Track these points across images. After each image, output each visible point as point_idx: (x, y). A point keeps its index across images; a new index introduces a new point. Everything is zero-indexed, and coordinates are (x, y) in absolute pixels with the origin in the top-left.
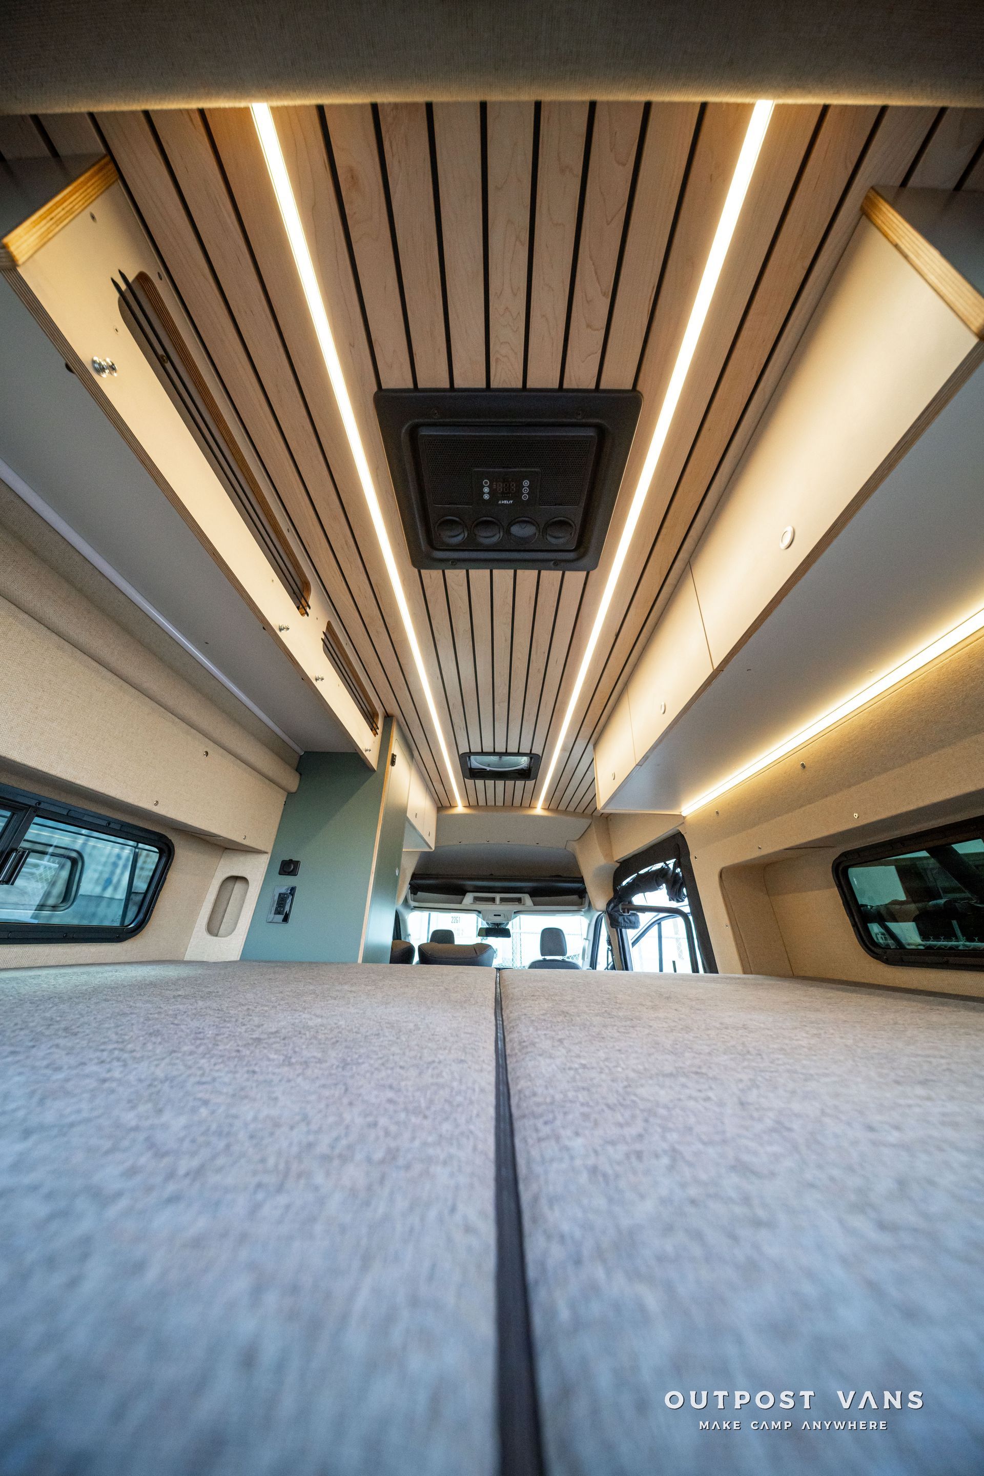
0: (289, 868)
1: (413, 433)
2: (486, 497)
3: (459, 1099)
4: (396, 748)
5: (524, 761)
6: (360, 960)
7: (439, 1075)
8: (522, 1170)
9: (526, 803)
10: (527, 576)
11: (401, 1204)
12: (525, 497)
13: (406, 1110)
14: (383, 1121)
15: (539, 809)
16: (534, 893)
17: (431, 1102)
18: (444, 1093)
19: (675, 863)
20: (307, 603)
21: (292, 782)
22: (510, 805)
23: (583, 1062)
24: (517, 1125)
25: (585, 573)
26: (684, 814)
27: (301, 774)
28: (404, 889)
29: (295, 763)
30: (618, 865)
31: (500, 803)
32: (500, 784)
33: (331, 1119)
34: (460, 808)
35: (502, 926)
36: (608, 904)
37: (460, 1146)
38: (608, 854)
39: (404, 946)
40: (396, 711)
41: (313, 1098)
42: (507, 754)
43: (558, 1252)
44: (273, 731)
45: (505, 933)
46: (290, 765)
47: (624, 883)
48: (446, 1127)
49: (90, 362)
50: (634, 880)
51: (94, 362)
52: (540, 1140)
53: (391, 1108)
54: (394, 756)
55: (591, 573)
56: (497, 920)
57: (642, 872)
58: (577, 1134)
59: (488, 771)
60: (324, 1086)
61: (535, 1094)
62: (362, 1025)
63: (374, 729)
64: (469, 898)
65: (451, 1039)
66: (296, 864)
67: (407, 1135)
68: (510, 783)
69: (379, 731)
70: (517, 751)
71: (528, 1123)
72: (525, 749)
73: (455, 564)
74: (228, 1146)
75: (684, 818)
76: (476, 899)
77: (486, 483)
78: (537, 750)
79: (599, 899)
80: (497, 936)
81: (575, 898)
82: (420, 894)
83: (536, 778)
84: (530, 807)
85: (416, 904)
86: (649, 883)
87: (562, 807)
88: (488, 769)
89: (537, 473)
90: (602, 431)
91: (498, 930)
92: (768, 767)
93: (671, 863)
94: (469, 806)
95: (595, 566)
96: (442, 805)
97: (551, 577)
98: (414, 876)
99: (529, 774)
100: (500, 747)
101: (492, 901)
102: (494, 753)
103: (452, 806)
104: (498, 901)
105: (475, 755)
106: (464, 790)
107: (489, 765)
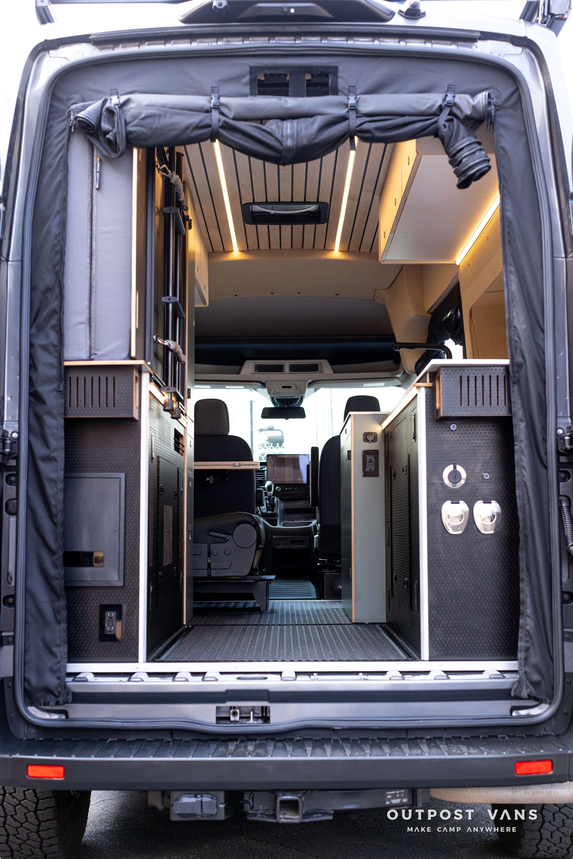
5: (312, 208)
9: (319, 244)
15: (336, 252)
22: (300, 248)
26: (455, 264)
30: (430, 316)
31: (287, 244)
32: (286, 229)
34: (237, 253)
35: (295, 405)
38: (420, 306)
42: (292, 202)
45: (300, 413)
56: (287, 394)
59: (272, 215)
64: (249, 367)
68: (298, 228)
70: (303, 200)
72: (312, 197)
75: (458, 267)
76: (259, 369)
78: (325, 198)
80: (287, 418)
81: (389, 363)
83: (326, 220)
84: (327, 247)
87: (364, 250)
88: (272, 212)
91: (289, 410)
94: (246, 250)
96: (216, 250)
99: (319, 218)
100: (286, 197)
101: (280, 369)
102: (279, 202)
103: (226, 250)
104: (287, 369)
105: (259, 204)
106: (243, 237)
107: (273, 209)
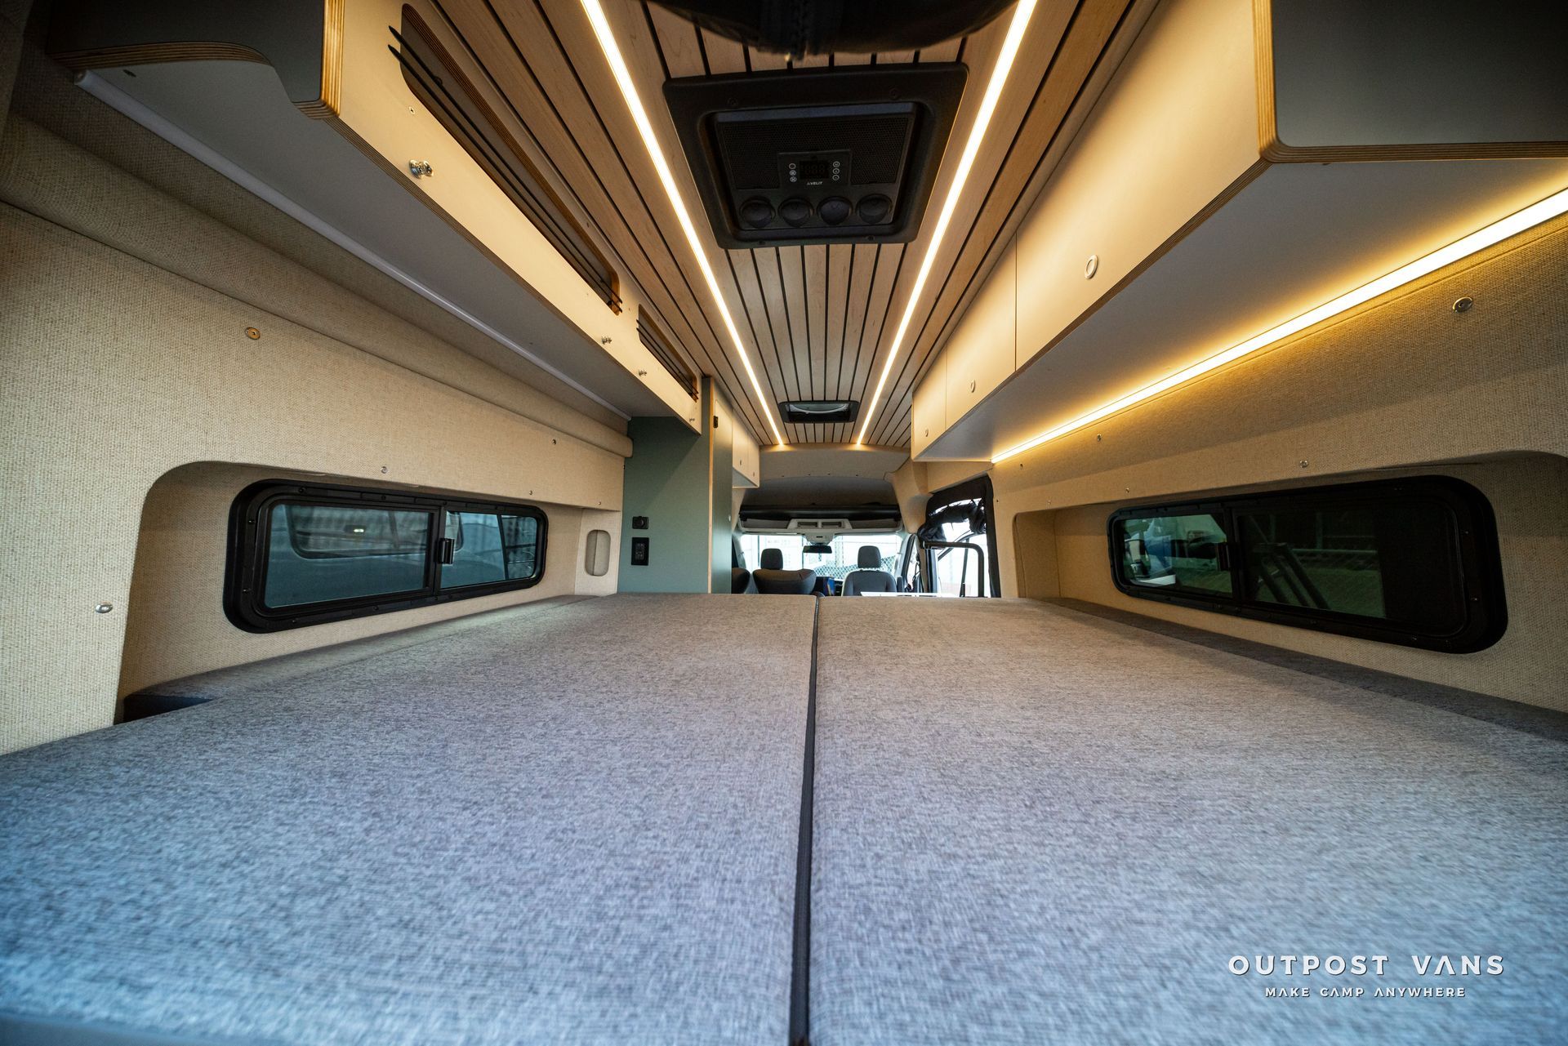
0: (640, 522)
1: (709, 122)
2: (793, 180)
3: (789, 719)
4: (718, 409)
5: (843, 407)
6: (710, 591)
7: (779, 705)
8: (816, 750)
9: (845, 439)
10: (841, 251)
11: (769, 766)
12: (836, 177)
13: (765, 726)
14: (756, 732)
15: (858, 445)
16: (851, 518)
17: (776, 721)
18: (782, 715)
19: (980, 502)
20: (618, 298)
21: (628, 450)
22: (828, 442)
23: (856, 694)
24: (817, 729)
25: (902, 245)
26: (993, 461)
27: (633, 440)
28: (735, 518)
29: (625, 429)
30: (932, 496)
31: (820, 439)
32: (820, 426)
33: (734, 731)
34: (781, 446)
35: (825, 545)
36: (920, 529)
37: (790, 743)
38: (924, 487)
39: (741, 572)
40: (713, 372)
41: (721, 720)
42: (825, 401)
43: (823, 780)
44: (605, 407)
45: (828, 550)
46: (619, 432)
47: (937, 511)
48: (784, 734)
49: (408, 167)
50: (945, 510)
51: (411, 166)
52: (825, 738)
53: (757, 724)
54: (716, 419)
55: (909, 244)
56: (820, 540)
57: (951, 505)
58: (841, 736)
59: (807, 414)
60: (724, 713)
61: (826, 715)
62: (730, 667)
63: (692, 394)
64: (793, 523)
65: (784, 677)
66: (646, 519)
67: (767, 738)
68: (829, 425)
69: (699, 396)
70: (835, 399)
71: (822, 729)
72: (843, 396)
73: (762, 242)
74: (696, 745)
75: (993, 465)
76: (800, 524)
77: (792, 166)
78: (856, 397)
79: (913, 526)
80: (819, 552)
81: (891, 521)
82: (749, 521)
83: (855, 419)
84: (850, 442)
85: (747, 530)
86: (956, 515)
87: (882, 442)
88: (807, 412)
89: (847, 153)
90: (921, 110)
91: (821, 548)
92: (1069, 434)
93: (977, 501)
94: (789, 444)
95: (914, 238)
96: (763, 444)
97: (866, 250)
98: (743, 508)
99: (850, 414)
100: (818, 396)
101: (816, 524)
102: (813, 401)
103: (773, 444)
104: (820, 525)
105: (793, 402)
106: (785, 432)
107: (808, 409)
